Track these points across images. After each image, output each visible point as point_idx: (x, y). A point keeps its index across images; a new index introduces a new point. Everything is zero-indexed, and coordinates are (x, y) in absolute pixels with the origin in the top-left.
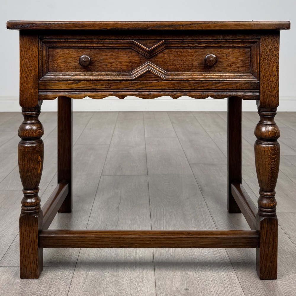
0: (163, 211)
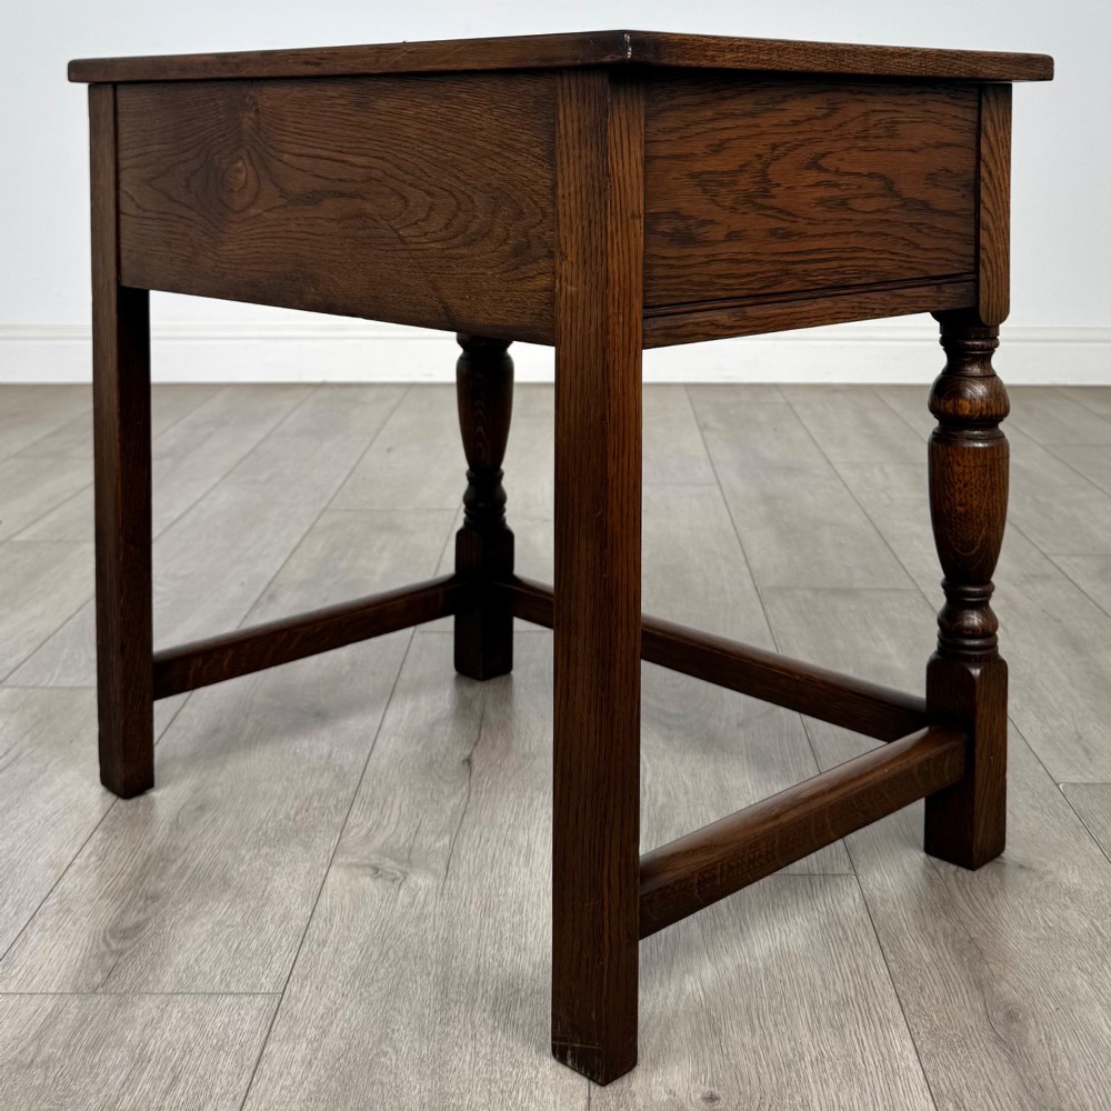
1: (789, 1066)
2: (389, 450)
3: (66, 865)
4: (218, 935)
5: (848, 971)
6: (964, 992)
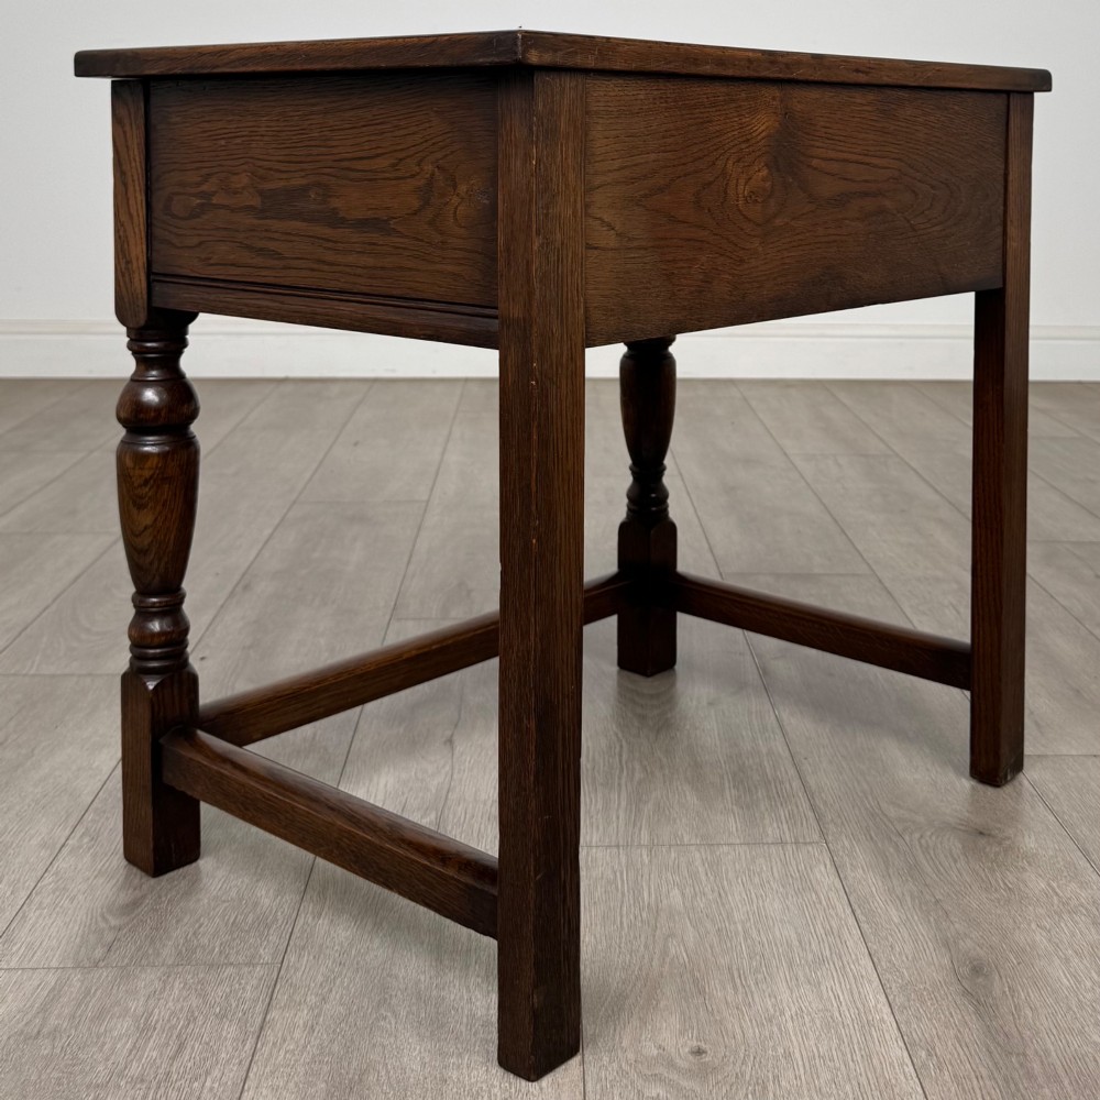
1: (771, 1022)
2: (356, 444)
3: (59, 846)
4: (214, 909)
5: (822, 932)
6: (932, 950)
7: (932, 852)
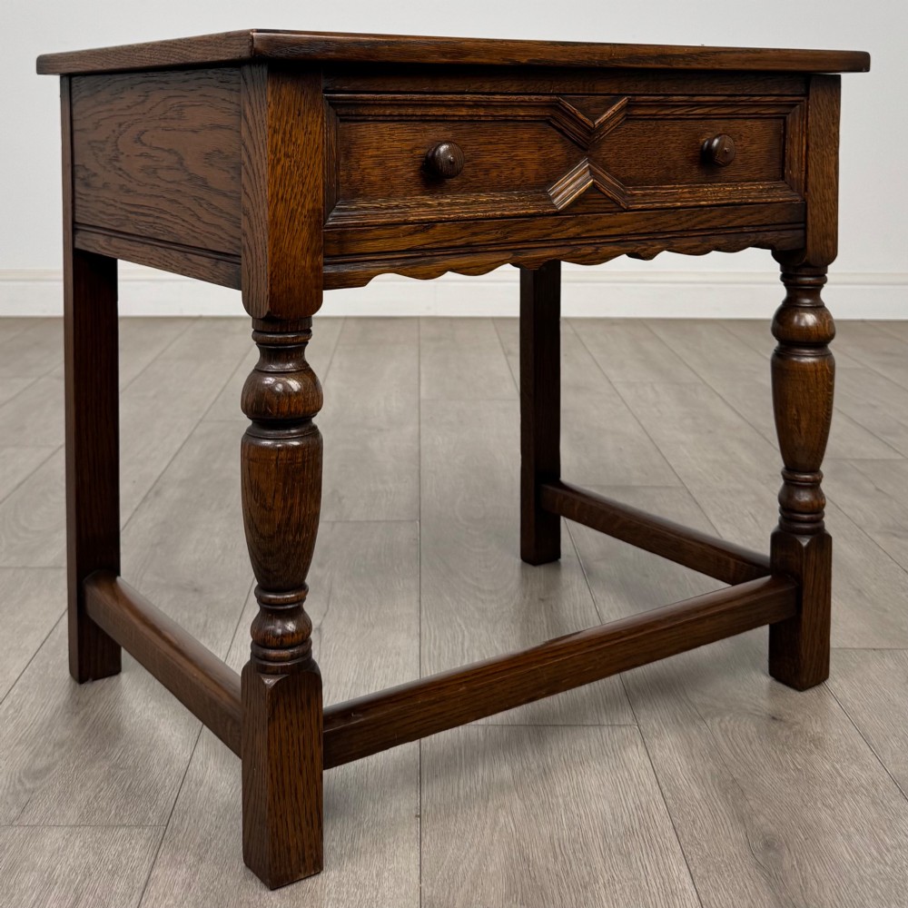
0: (460, 640)
1: (586, 887)
4: (113, 776)
5: (633, 806)
6: (729, 824)
7: (730, 734)
